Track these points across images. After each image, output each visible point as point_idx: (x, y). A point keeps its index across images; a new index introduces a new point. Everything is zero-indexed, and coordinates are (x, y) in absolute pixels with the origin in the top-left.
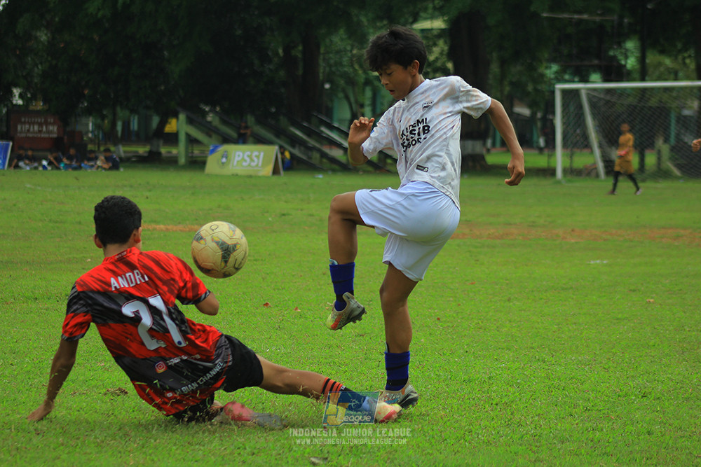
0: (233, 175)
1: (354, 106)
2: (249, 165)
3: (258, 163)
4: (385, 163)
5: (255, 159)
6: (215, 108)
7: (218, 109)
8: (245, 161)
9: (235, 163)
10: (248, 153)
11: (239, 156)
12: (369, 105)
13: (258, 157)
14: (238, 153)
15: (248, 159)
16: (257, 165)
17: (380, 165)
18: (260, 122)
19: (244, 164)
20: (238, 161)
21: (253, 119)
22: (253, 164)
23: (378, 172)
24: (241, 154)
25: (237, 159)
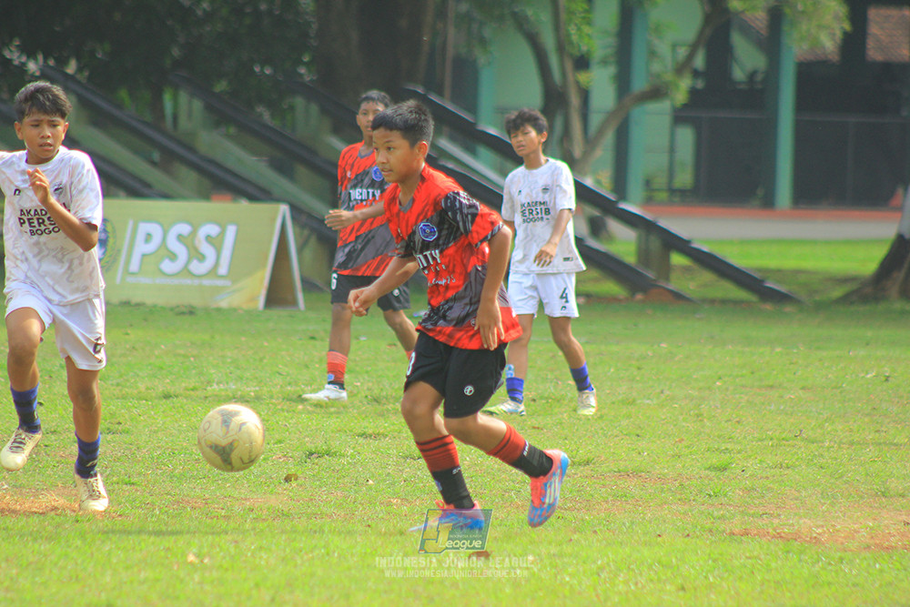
0: (126, 304)
1: (554, 61)
2: (185, 271)
3: (217, 264)
4: (666, 269)
5: (208, 250)
6: (62, 62)
7: (71, 68)
8: (173, 257)
9: (134, 266)
10: (184, 229)
11: (148, 237)
12: (604, 62)
13: (216, 242)
14: (144, 228)
15: (181, 251)
16: (213, 272)
17: (651, 275)
18: (220, 115)
19: (168, 266)
20: (144, 256)
21: (198, 105)
22: (198, 268)
23: (639, 296)
24: (156, 230)
25: (141, 248)
